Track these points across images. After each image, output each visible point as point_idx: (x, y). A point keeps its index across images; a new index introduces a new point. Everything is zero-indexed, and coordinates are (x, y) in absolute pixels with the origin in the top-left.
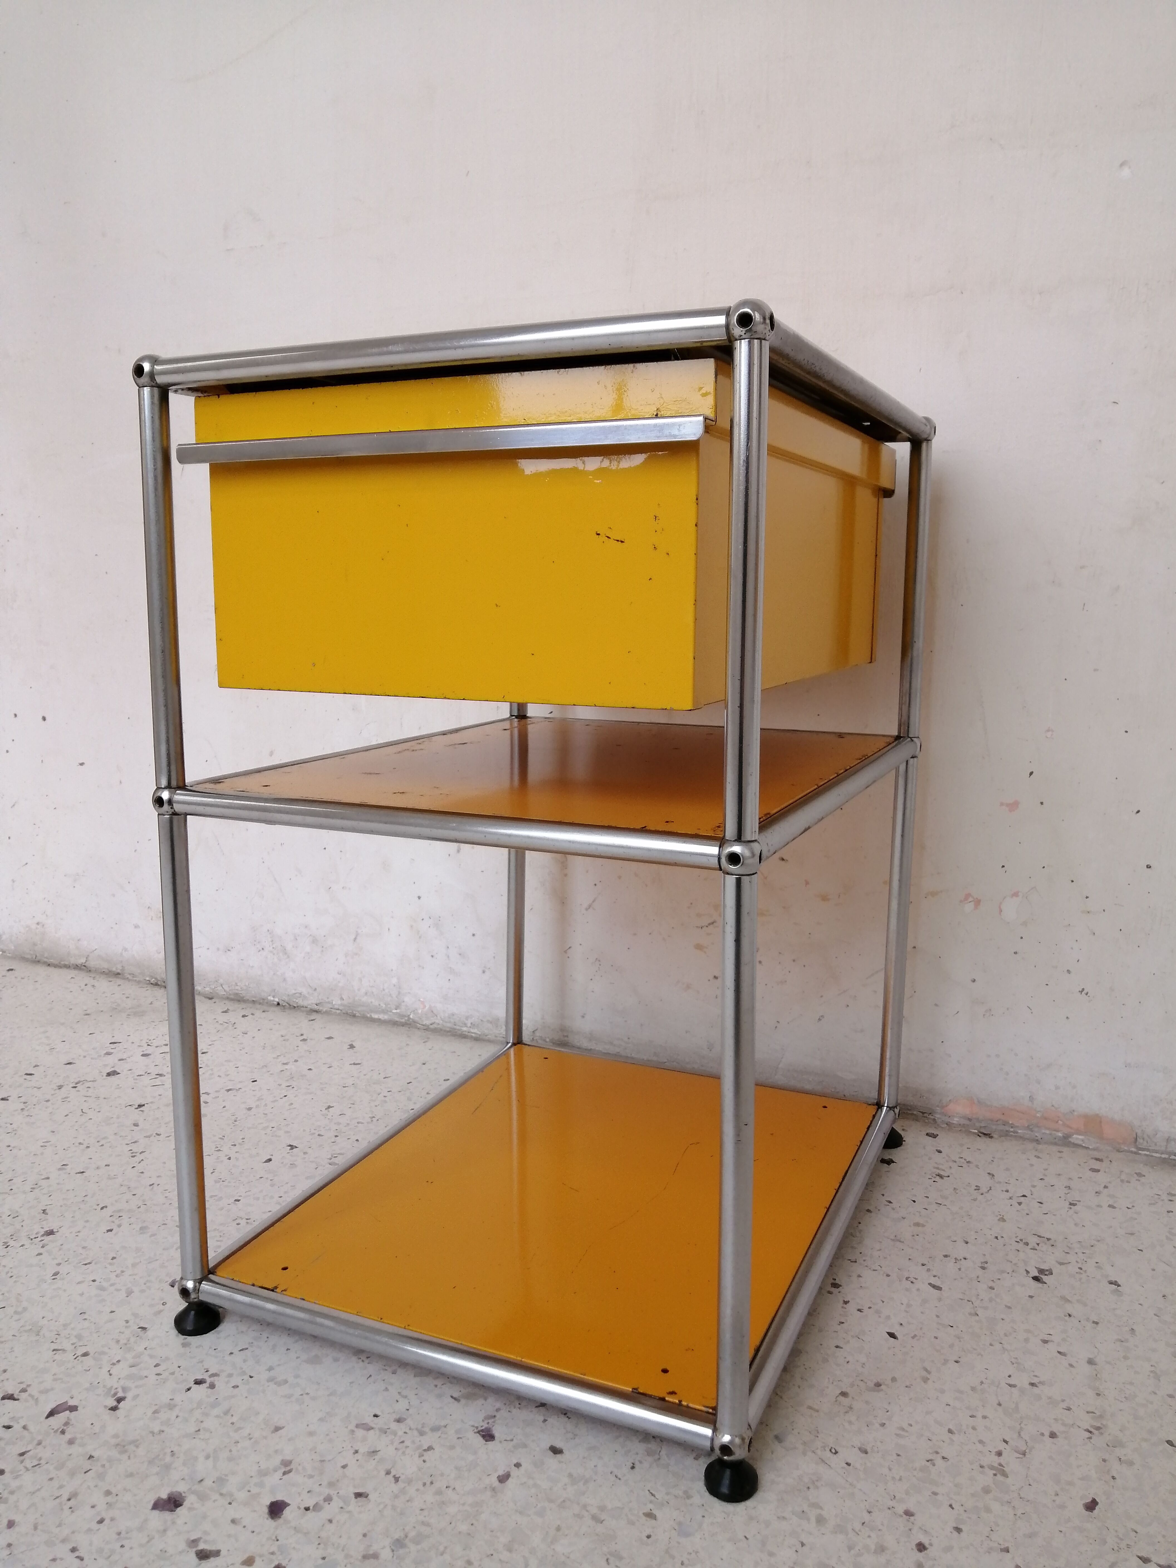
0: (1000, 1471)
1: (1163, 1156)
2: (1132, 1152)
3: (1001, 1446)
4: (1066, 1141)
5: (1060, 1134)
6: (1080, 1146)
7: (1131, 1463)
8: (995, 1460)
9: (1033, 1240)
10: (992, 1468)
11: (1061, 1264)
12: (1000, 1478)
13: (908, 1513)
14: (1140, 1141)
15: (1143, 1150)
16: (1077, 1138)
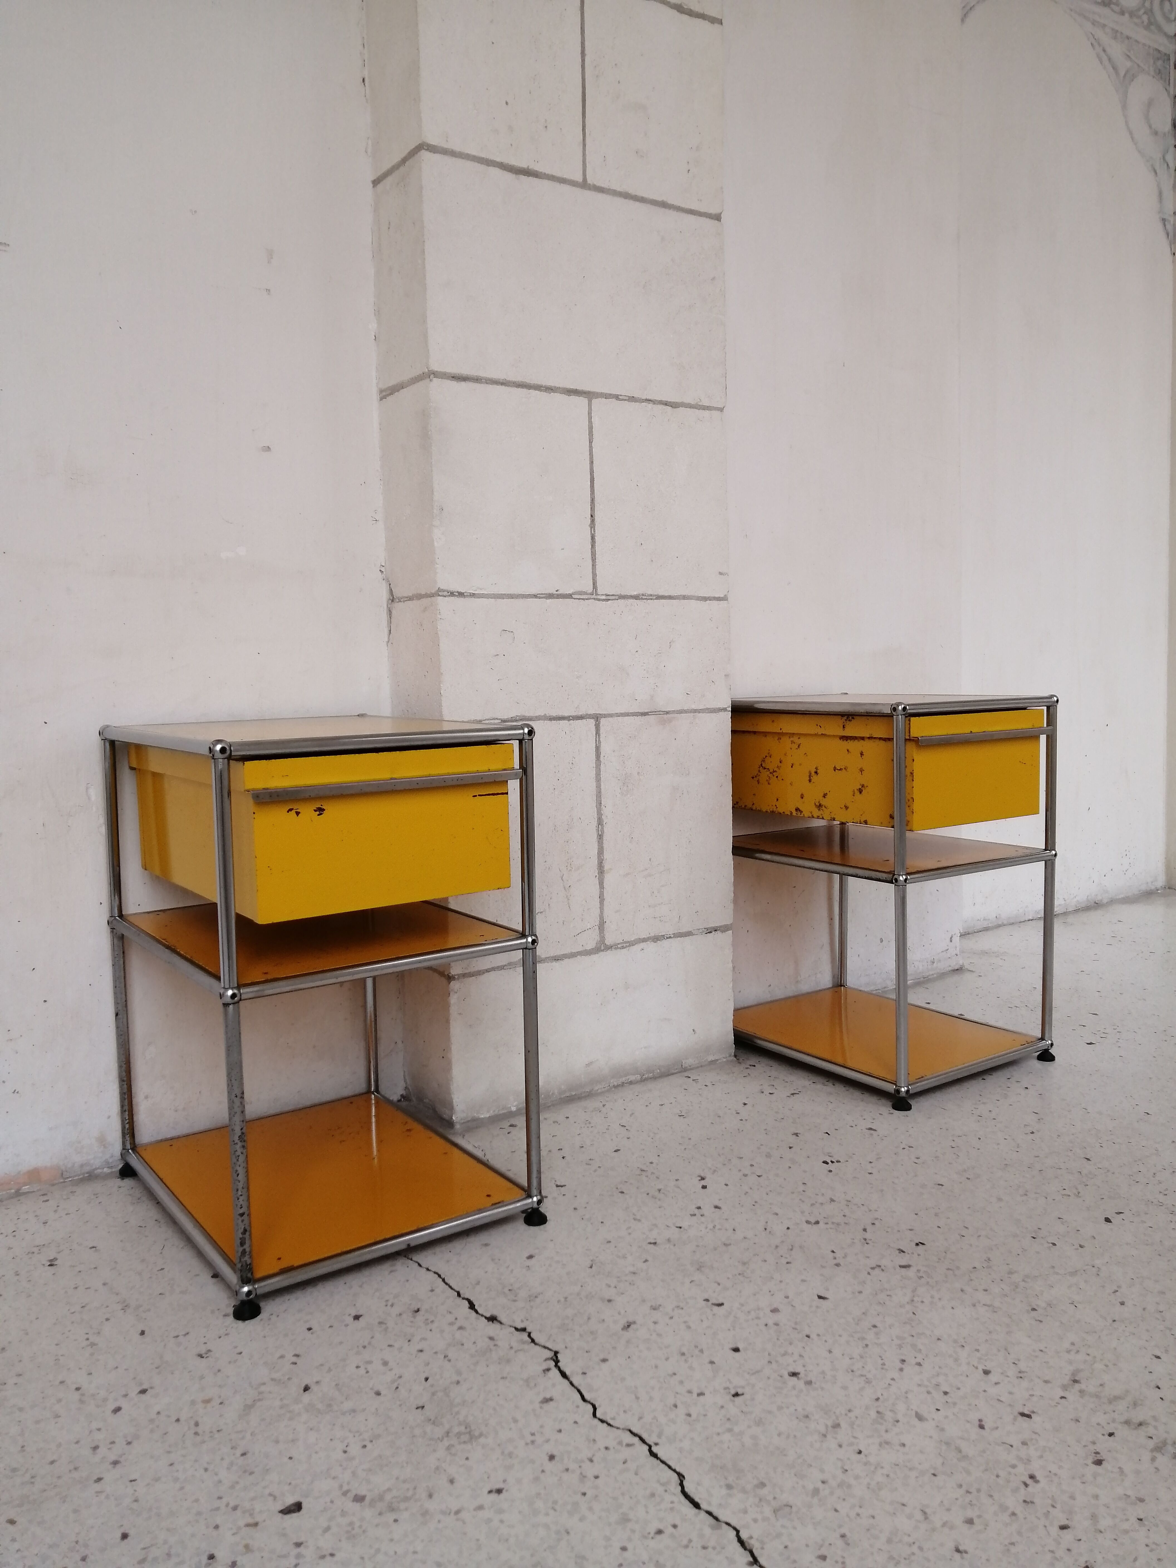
0: (93, 1345)
1: (80, 1177)
2: (62, 1182)
3: (87, 1336)
4: (18, 1194)
5: (13, 1191)
6: (29, 1192)
7: (149, 1310)
8: (88, 1342)
9: (36, 1250)
10: (88, 1346)
11: (59, 1252)
12: (94, 1347)
13: (62, 1382)
14: (65, 1173)
15: (67, 1178)
16: (25, 1188)
